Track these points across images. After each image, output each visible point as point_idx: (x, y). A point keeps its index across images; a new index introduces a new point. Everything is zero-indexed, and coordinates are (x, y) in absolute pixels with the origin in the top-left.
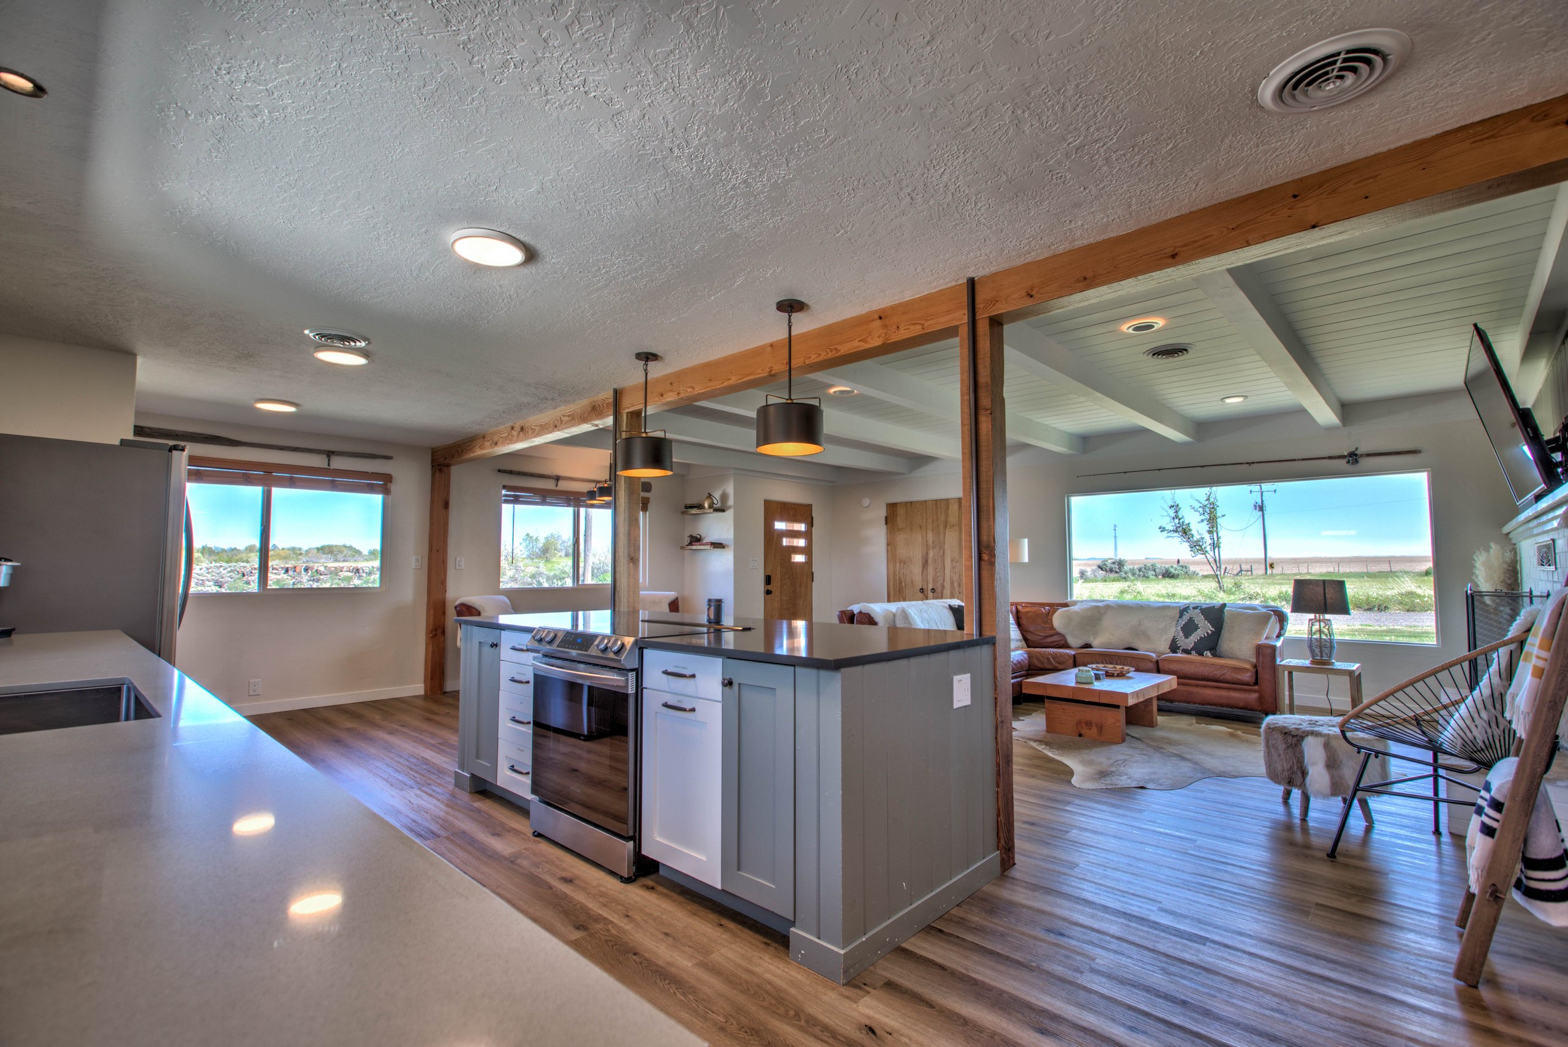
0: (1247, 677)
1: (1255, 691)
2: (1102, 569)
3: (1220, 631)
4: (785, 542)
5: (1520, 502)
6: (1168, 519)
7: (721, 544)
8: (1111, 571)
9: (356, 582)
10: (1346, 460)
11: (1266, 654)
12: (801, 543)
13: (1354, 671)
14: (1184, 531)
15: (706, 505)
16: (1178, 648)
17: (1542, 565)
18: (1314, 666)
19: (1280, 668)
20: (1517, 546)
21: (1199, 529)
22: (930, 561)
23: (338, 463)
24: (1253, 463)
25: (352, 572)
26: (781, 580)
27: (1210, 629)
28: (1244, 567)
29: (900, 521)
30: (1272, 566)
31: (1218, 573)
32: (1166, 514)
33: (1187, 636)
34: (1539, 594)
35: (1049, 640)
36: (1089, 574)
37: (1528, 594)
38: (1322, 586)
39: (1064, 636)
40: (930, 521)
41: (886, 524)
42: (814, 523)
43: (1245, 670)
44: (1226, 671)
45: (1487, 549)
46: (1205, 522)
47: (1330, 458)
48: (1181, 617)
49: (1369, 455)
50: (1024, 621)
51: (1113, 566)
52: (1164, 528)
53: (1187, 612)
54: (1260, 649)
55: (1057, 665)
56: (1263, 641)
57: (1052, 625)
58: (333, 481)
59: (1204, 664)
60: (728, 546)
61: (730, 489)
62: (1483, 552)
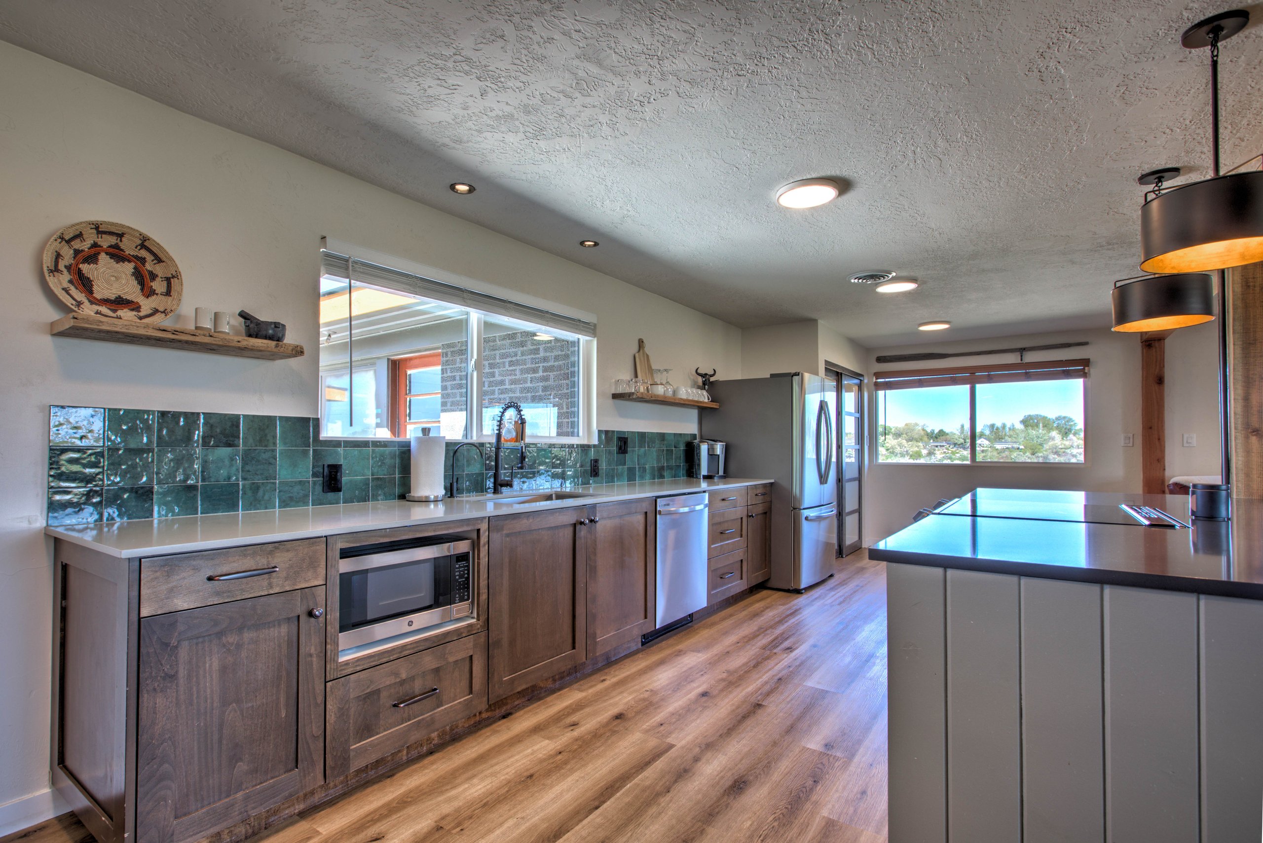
23: (1030, 357)
58: (1026, 373)
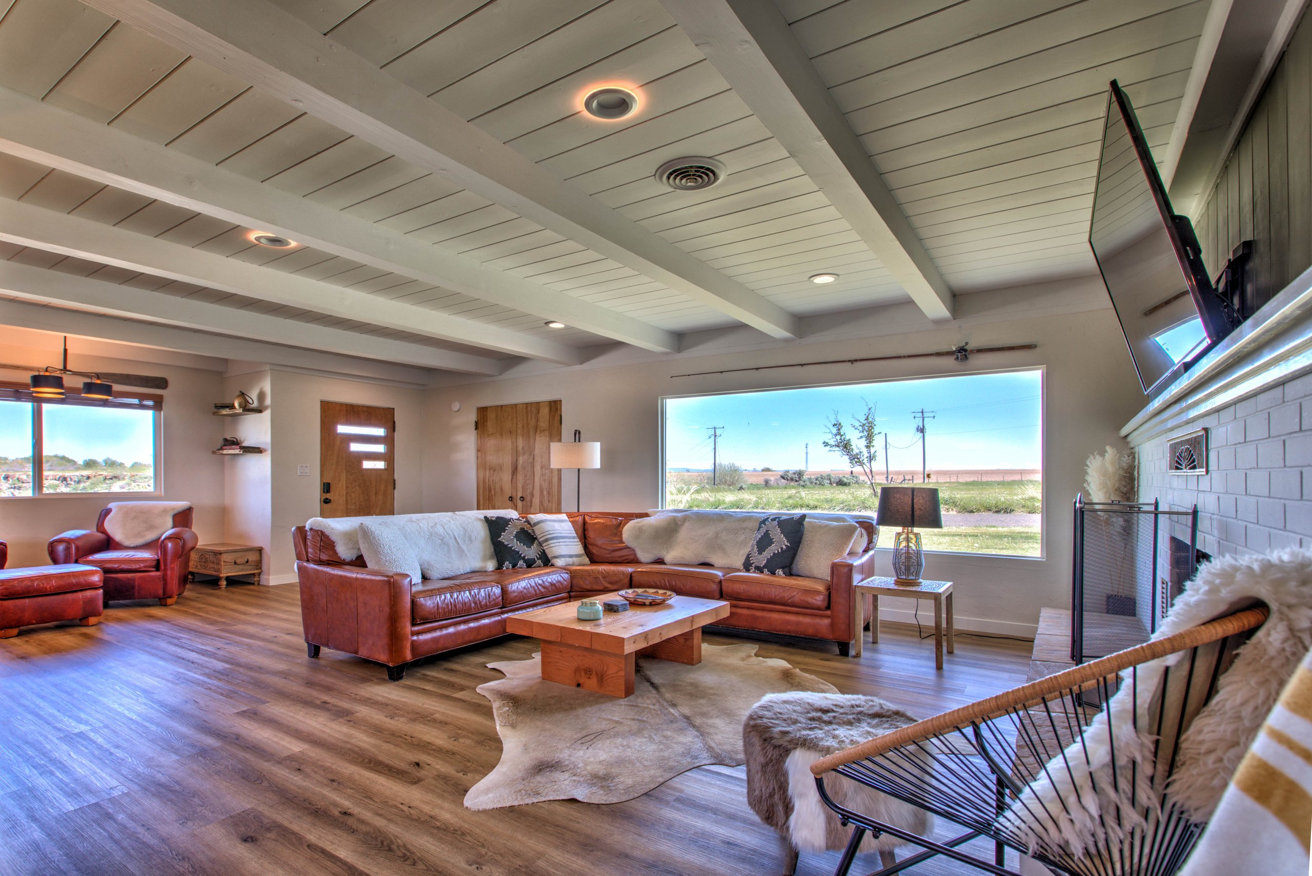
0: (819, 600)
1: (827, 617)
2: (784, 478)
3: (798, 546)
4: (355, 447)
5: (1148, 391)
6: (831, 436)
7: (259, 448)
8: (792, 479)
9: (63, 489)
10: (955, 357)
11: (843, 574)
12: (380, 448)
13: (940, 594)
14: (845, 446)
15: (236, 404)
16: (751, 565)
17: (1177, 468)
19: (858, 591)
20: (1136, 450)
21: (858, 445)
22: (519, 467)
24: (856, 360)
25: (59, 480)
26: (347, 487)
27: (786, 544)
28: (907, 477)
29: (490, 425)
30: (929, 476)
32: (828, 431)
33: (760, 552)
34: (1167, 510)
35: (618, 554)
36: (772, 483)
37: (1152, 508)
38: (911, 495)
39: (633, 550)
40: (520, 426)
41: (476, 428)
42: (396, 428)
43: (818, 592)
44: (795, 593)
45: (1102, 454)
46: (864, 439)
47: (938, 354)
48: (758, 529)
49: (980, 351)
50: (591, 534)
51: (794, 476)
52: (827, 443)
53: (765, 524)
54: (835, 568)
55: (608, 585)
56: (843, 557)
57: (622, 538)
59: (774, 584)
60: (265, 450)
61: (267, 386)
62: (1097, 457)
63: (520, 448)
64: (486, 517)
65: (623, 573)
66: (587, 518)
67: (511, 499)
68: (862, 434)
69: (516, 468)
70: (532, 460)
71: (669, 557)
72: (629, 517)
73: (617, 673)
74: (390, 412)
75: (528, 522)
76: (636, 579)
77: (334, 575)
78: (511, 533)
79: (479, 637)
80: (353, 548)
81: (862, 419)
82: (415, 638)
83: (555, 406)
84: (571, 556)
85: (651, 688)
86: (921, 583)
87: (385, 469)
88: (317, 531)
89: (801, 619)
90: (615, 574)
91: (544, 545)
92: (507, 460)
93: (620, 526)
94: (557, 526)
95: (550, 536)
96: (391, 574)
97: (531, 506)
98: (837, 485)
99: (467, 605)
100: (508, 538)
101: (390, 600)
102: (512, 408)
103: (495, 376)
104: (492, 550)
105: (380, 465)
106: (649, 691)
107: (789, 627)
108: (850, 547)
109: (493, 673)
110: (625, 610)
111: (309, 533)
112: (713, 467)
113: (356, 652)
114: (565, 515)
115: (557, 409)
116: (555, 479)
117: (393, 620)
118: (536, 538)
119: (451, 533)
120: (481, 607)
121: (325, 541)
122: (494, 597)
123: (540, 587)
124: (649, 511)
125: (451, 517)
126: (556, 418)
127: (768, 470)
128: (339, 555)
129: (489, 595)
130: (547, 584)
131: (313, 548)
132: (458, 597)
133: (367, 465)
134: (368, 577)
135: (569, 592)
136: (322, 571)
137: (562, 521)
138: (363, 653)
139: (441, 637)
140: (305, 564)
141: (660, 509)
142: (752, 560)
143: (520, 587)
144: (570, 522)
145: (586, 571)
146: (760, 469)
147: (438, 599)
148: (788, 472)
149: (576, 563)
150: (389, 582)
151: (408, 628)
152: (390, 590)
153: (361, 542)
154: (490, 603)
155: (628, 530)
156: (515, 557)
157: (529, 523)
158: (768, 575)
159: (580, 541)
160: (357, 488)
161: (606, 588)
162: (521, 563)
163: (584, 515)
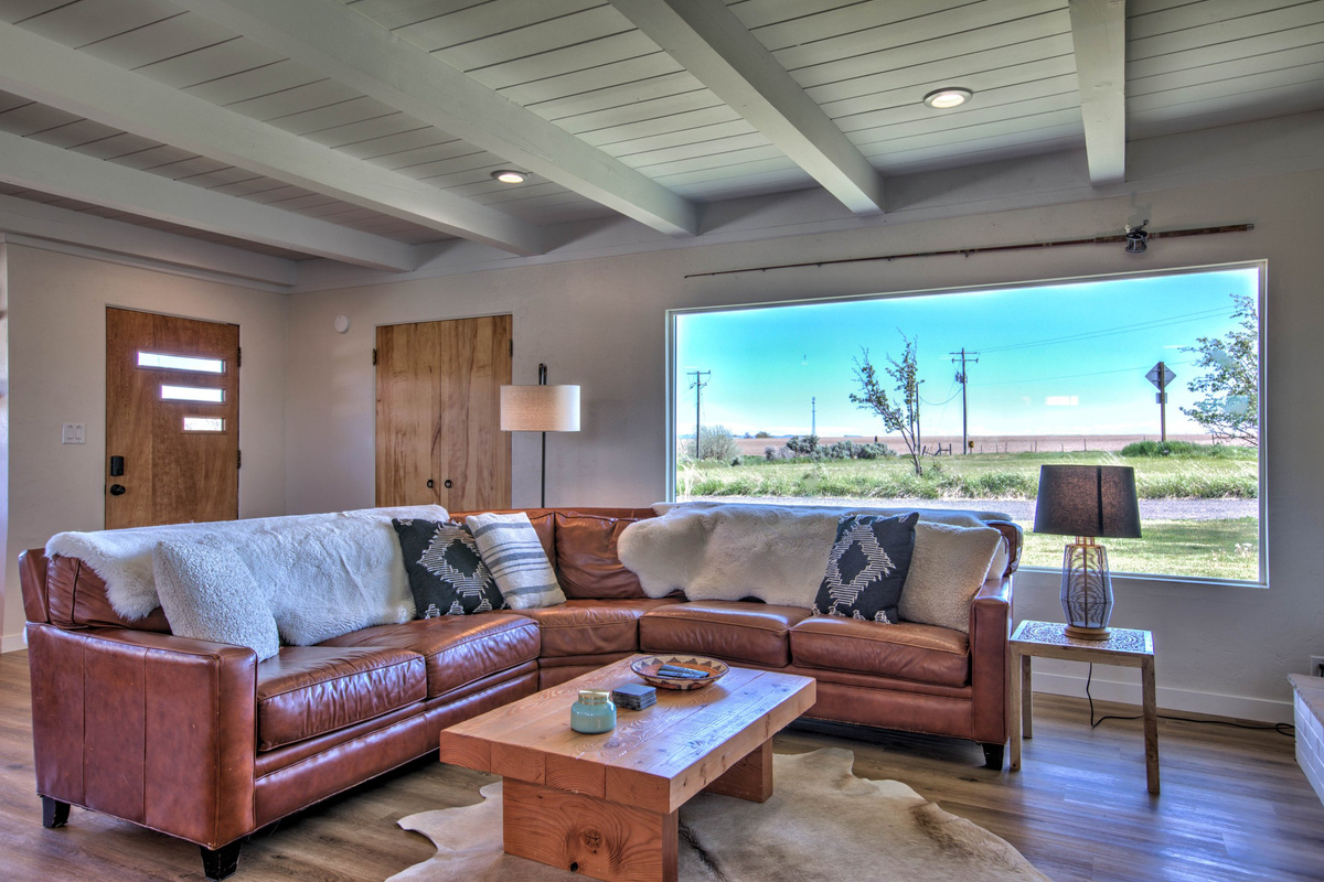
0: (953, 668)
1: (965, 698)
2: (791, 448)
3: (907, 568)
6: (861, 385)
8: (802, 449)
10: (1126, 245)
11: (988, 619)
12: (214, 395)
14: (878, 400)
16: (830, 602)
18: (1075, 645)
19: (1014, 650)
21: (896, 399)
22: (445, 429)
24: (972, 251)
26: (153, 465)
27: (888, 564)
28: (943, 446)
29: (398, 357)
30: (971, 444)
31: (916, 452)
32: (858, 378)
33: (846, 579)
36: (776, 454)
38: (1096, 480)
39: (635, 575)
40: (446, 358)
41: (375, 362)
42: (242, 360)
43: (947, 654)
44: (913, 655)
46: (903, 390)
47: (1100, 241)
48: (839, 539)
49: (1164, 235)
50: (567, 547)
51: (804, 444)
52: (855, 397)
53: (850, 530)
54: (975, 608)
55: (601, 643)
56: (980, 590)
57: (616, 554)
59: (872, 640)
63: (445, 397)
64: (395, 521)
65: (625, 620)
66: (560, 520)
67: (431, 483)
68: (900, 383)
69: (440, 431)
70: (464, 418)
71: (692, 590)
72: (627, 516)
73: (648, 842)
74: (234, 330)
75: (466, 528)
76: (647, 630)
77: (100, 652)
78: (439, 550)
79: (386, 762)
80: (144, 593)
81: (900, 361)
82: (263, 781)
83: (501, 324)
84: (536, 589)
85: (704, 866)
86: (1108, 634)
87: (223, 433)
88: (70, 559)
89: (922, 702)
90: (614, 622)
91: (493, 570)
92: (424, 417)
93: (613, 532)
94: (512, 534)
95: (504, 554)
96: (215, 649)
97: (463, 496)
98: (859, 457)
99: (364, 702)
100: (433, 559)
101: (213, 706)
102: (434, 327)
103: (406, 271)
104: (407, 582)
105: (213, 425)
106: (702, 873)
107: (903, 718)
108: (988, 569)
109: (412, 843)
110: (650, 704)
111: (51, 565)
112: (696, 431)
113: (141, 818)
114: (524, 514)
115: (505, 329)
116: (502, 450)
117: (219, 749)
118: (480, 559)
119: (334, 553)
120: (389, 703)
121: (85, 580)
122: (412, 681)
123: (491, 654)
124: (656, 505)
125: (334, 522)
126: (503, 345)
127: (763, 435)
128: (115, 608)
129: (404, 675)
130: (502, 646)
131: (60, 597)
132: (347, 686)
133: (193, 424)
134: (169, 657)
135: (537, 659)
136: (78, 644)
137: (521, 526)
138: (155, 820)
139: (312, 772)
140: (44, 628)
141: (667, 502)
142: (834, 593)
143: (457, 657)
144: (534, 526)
145: (566, 618)
146: (753, 434)
147: (309, 696)
148: (797, 438)
149: (546, 602)
150: (210, 669)
151: (248, 762)
152: (212, 686)
153: (158, 581)
154: (405, 692)
155: (626, 539)
156: (446, 594)
157: (469, 532)
158: (862, 622)
159: (550, 560)
160: (173, 466)
161: (599, 648)
162: (456, 604)
163: (555, 513)
